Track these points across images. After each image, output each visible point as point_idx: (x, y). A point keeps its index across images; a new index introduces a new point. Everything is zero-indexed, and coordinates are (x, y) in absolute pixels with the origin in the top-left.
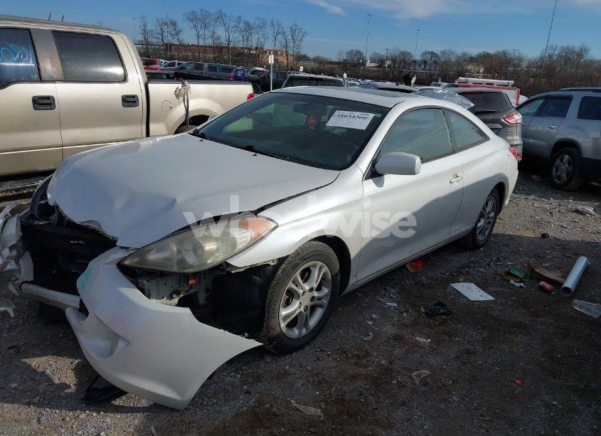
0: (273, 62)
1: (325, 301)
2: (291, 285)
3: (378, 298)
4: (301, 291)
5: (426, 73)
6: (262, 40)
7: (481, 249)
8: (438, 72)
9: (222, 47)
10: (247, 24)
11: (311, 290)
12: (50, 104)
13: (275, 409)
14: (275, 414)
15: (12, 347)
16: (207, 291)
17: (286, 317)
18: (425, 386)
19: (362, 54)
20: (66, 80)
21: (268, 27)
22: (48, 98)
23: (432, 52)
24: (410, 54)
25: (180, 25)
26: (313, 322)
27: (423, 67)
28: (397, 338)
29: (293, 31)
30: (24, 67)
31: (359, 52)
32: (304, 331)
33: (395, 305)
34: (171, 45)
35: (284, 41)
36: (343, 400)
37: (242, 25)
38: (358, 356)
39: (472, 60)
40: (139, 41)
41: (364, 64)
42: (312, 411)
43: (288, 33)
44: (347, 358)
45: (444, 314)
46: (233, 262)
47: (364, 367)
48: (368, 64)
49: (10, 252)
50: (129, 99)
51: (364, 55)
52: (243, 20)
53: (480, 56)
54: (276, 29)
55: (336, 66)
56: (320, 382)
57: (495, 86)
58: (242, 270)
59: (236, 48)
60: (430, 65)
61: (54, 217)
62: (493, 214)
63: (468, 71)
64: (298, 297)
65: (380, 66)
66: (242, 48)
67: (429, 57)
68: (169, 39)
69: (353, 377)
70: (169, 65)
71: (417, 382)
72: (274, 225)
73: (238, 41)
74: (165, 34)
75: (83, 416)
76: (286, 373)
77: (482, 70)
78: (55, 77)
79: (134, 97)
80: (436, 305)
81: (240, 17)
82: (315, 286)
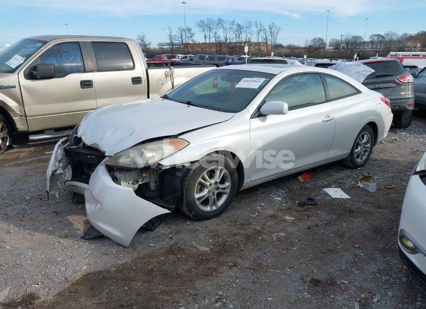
0: (247, 51)
1: (228, 191)
2: (200, 180)
3: (271, 195)
4: (208, 184)
5: (373, 51)
6: (249, 36)
7: (359, 169)
8: (382, 49)
9: (222, 43)
10: (238, 25)
11: (216, 183)
12: (90, 85)
13: (183, 247)
14: (182, 249)
15: (55, 212)
16: (156, 182)
17: (199, 199)
18: (279, 241)
19: (323, 40)
20: (99, 70)
21: (253, 26)
22: (89, 81)
23: (379, 35)
24: (361, 37)
25: (193, 31)
26: (220, 202)
27: (370, 46)
28: (273, 217)
29: (271, 28)
30: (75, 66)
31: (321, 40)
32: (214, 208)
33: (280, 199)
34: (188, 44)
35: (264, 35)
36: (224, 244)
37: (235, 27)
38: (243, 224)
39: (411, 38)
40: (167, 43)
41: (324, 48)
42: (203, 248)
43: (268, 29)
44: (236, 225)
45: (311, 205)
46: (163, 163)
47: (245, 230)
48: (327, 47)
49: (59, 164)
50: (136, 80)
51: (325, 41)
52: (235, 23)
53: (418, 35)
54: (259, 28)
55: (303, 50)
56: (215, 235)
57: (421, 56)
58: (169, 167)
59: (232, 43)
60: (377, 44)
61: (81, 145)
62: (369, 145)
63: (407, 47)
64: (207, 187)
65: (336, 48)
66: (235, 43)
67: (376, 38)
68: (186, 41)
69: (236, 234)
70: (184, 58)
71: (274, 239)
72: (188, 143)
73: (232, 37)
74: (184, 37)
75: (81, 243)
76: (197, 230)
77: (419, 45)
78: (93, 69)
79: (139, 78)
80: (308, 199)
81: (233, 21)
82: (218, 181)
